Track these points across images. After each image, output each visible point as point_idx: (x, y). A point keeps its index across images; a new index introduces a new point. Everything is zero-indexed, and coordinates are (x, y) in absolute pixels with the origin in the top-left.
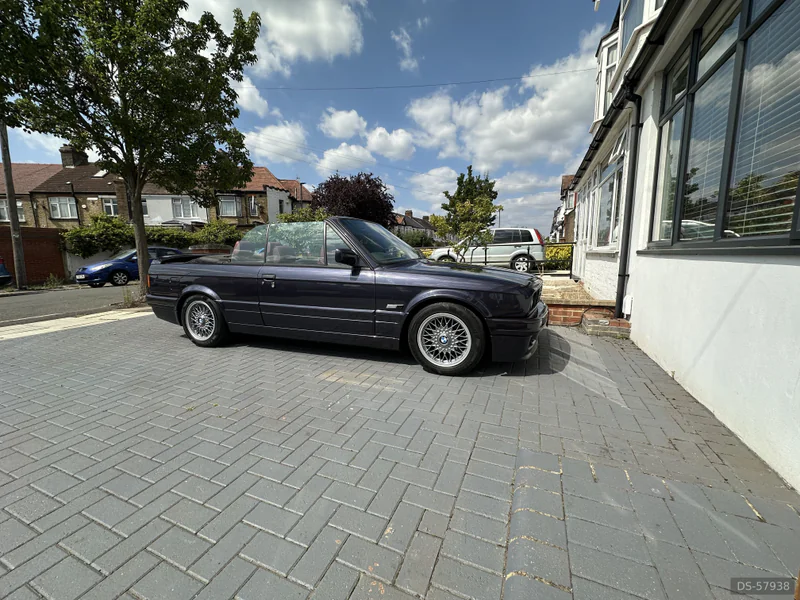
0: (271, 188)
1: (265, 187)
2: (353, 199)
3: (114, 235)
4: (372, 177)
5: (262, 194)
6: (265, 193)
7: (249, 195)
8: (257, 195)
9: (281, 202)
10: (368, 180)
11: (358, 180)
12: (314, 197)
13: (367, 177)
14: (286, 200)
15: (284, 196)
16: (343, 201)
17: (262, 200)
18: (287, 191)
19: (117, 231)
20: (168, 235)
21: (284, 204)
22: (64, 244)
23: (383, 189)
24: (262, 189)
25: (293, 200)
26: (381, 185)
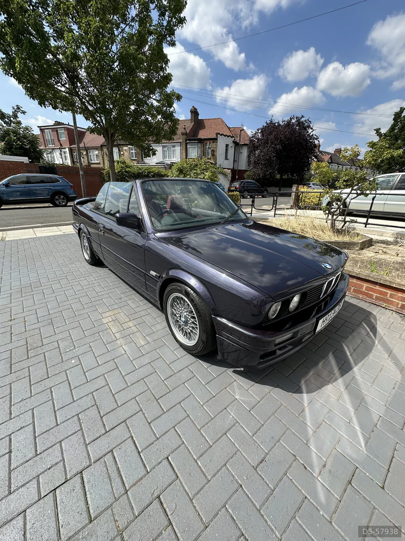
0: (221, 135)
1: (217, 134)
2: (281, 141)
3: (126, 172)
4: (303, 119)
5: (215, 140)
6: (216, 139)
7: (206, 142)
8: (212, 141)
9: (227, 146)
10: (299, 123)
11: (289, 124)
12: (251, 141)
13: (298, 120)
14: (231, 145)
15: (230, 141)
16: (272, 143)
17: (213, 145)
18: (232, 137)
19: (127, 169)
20: (153, 172)
21: (229, 147)
22: (104, 177)
23: (310, 131)
24: (214, 136)
25: (236, 144)
26: (309, 127)
